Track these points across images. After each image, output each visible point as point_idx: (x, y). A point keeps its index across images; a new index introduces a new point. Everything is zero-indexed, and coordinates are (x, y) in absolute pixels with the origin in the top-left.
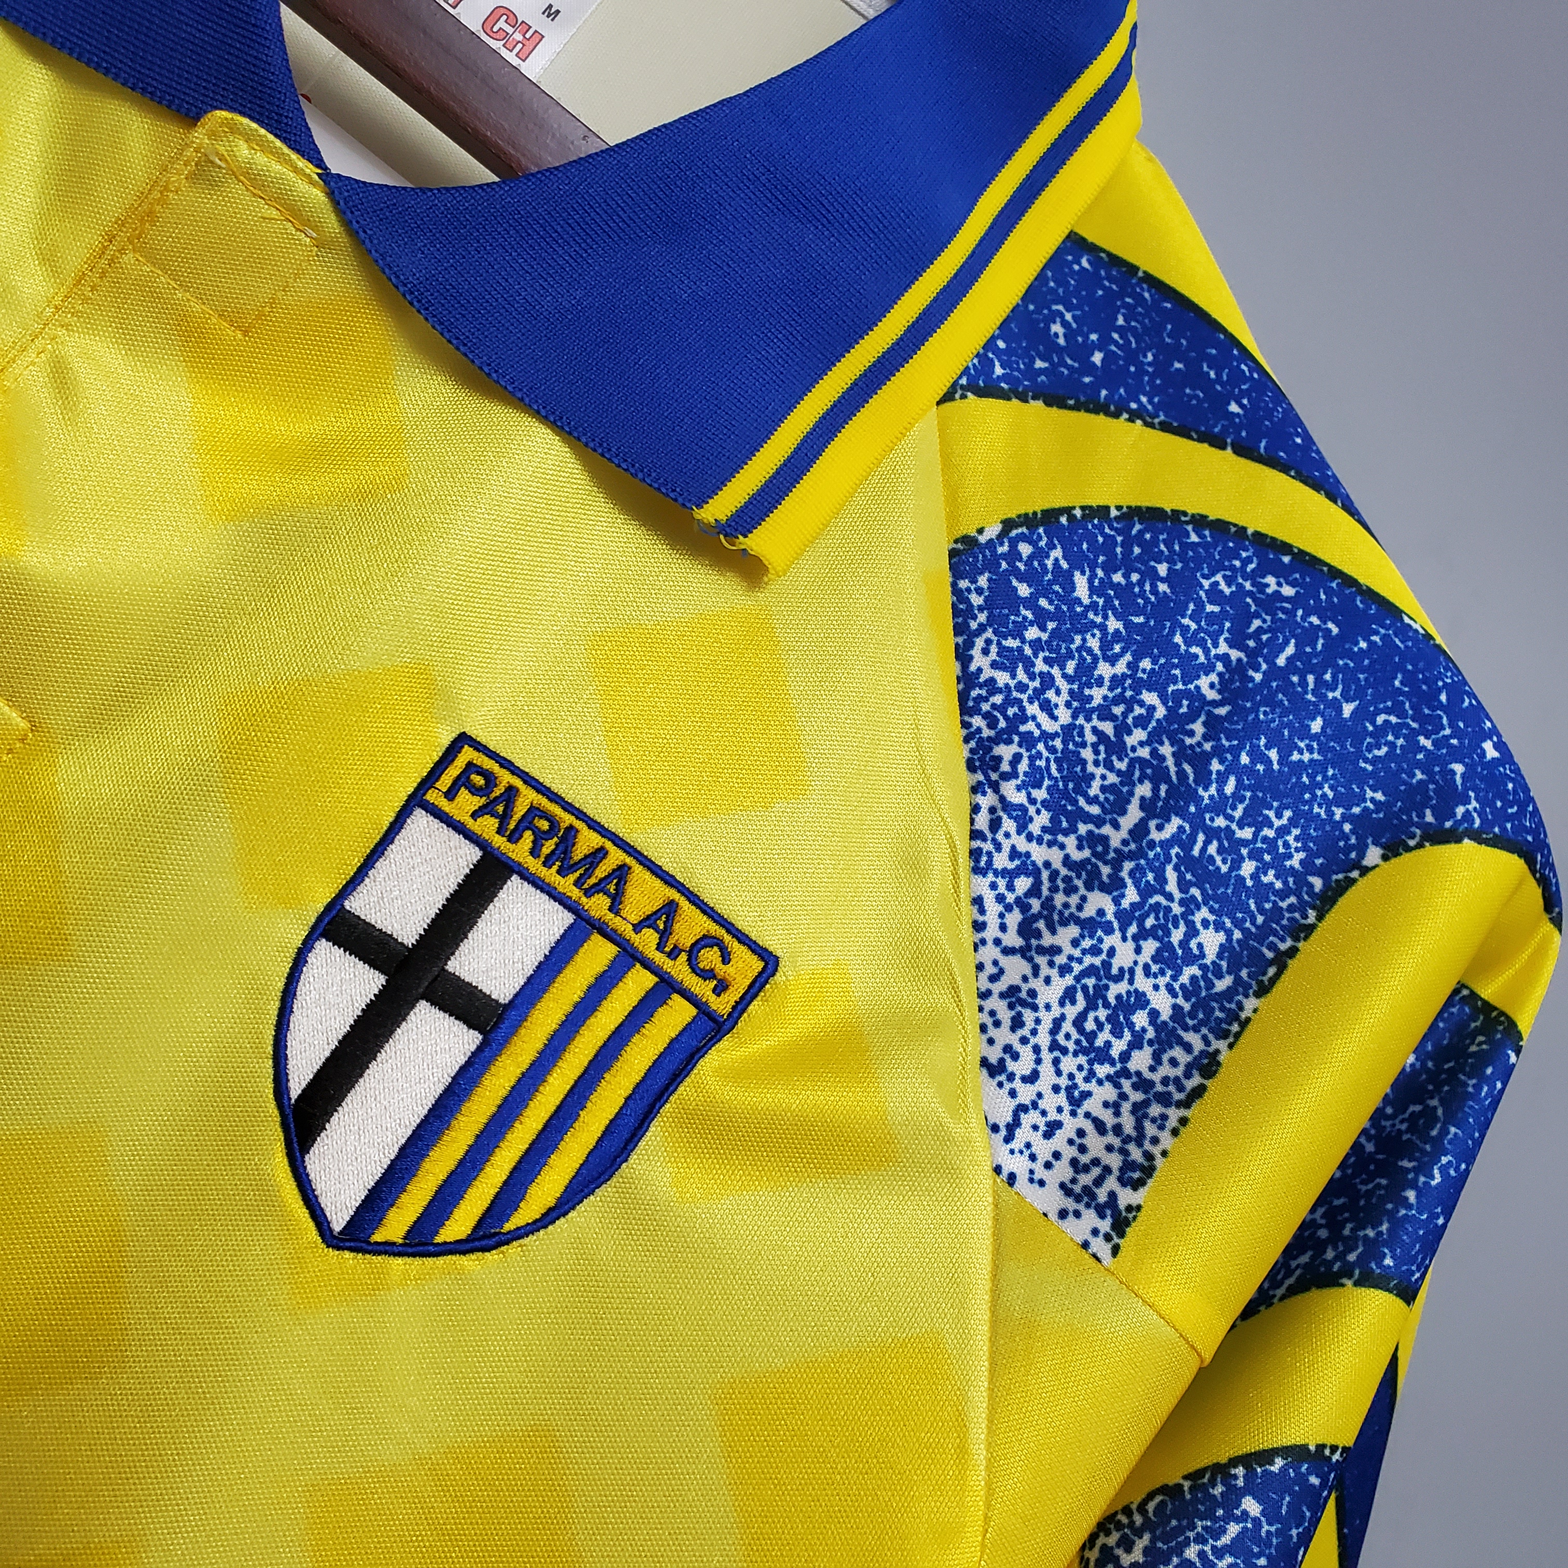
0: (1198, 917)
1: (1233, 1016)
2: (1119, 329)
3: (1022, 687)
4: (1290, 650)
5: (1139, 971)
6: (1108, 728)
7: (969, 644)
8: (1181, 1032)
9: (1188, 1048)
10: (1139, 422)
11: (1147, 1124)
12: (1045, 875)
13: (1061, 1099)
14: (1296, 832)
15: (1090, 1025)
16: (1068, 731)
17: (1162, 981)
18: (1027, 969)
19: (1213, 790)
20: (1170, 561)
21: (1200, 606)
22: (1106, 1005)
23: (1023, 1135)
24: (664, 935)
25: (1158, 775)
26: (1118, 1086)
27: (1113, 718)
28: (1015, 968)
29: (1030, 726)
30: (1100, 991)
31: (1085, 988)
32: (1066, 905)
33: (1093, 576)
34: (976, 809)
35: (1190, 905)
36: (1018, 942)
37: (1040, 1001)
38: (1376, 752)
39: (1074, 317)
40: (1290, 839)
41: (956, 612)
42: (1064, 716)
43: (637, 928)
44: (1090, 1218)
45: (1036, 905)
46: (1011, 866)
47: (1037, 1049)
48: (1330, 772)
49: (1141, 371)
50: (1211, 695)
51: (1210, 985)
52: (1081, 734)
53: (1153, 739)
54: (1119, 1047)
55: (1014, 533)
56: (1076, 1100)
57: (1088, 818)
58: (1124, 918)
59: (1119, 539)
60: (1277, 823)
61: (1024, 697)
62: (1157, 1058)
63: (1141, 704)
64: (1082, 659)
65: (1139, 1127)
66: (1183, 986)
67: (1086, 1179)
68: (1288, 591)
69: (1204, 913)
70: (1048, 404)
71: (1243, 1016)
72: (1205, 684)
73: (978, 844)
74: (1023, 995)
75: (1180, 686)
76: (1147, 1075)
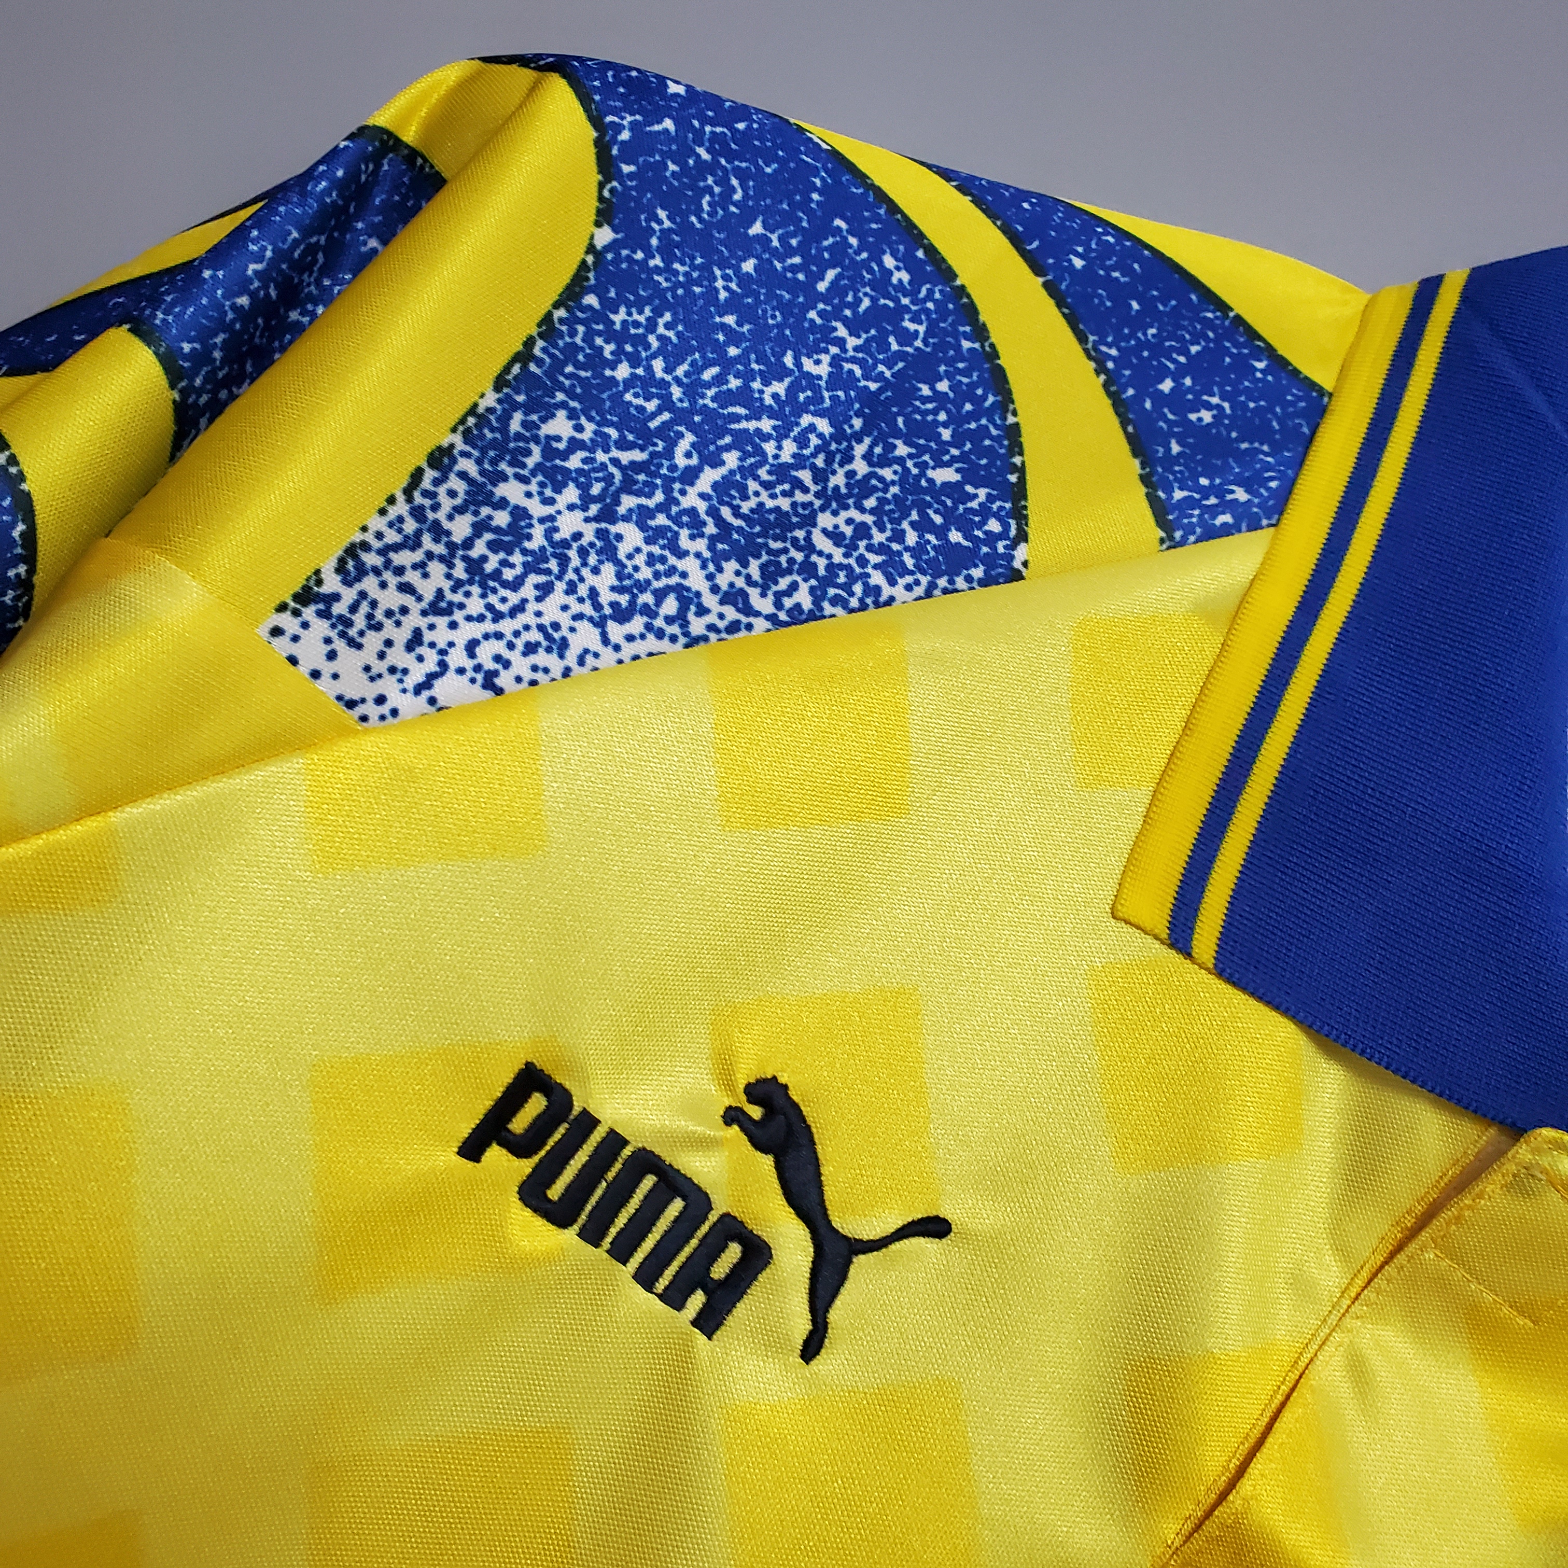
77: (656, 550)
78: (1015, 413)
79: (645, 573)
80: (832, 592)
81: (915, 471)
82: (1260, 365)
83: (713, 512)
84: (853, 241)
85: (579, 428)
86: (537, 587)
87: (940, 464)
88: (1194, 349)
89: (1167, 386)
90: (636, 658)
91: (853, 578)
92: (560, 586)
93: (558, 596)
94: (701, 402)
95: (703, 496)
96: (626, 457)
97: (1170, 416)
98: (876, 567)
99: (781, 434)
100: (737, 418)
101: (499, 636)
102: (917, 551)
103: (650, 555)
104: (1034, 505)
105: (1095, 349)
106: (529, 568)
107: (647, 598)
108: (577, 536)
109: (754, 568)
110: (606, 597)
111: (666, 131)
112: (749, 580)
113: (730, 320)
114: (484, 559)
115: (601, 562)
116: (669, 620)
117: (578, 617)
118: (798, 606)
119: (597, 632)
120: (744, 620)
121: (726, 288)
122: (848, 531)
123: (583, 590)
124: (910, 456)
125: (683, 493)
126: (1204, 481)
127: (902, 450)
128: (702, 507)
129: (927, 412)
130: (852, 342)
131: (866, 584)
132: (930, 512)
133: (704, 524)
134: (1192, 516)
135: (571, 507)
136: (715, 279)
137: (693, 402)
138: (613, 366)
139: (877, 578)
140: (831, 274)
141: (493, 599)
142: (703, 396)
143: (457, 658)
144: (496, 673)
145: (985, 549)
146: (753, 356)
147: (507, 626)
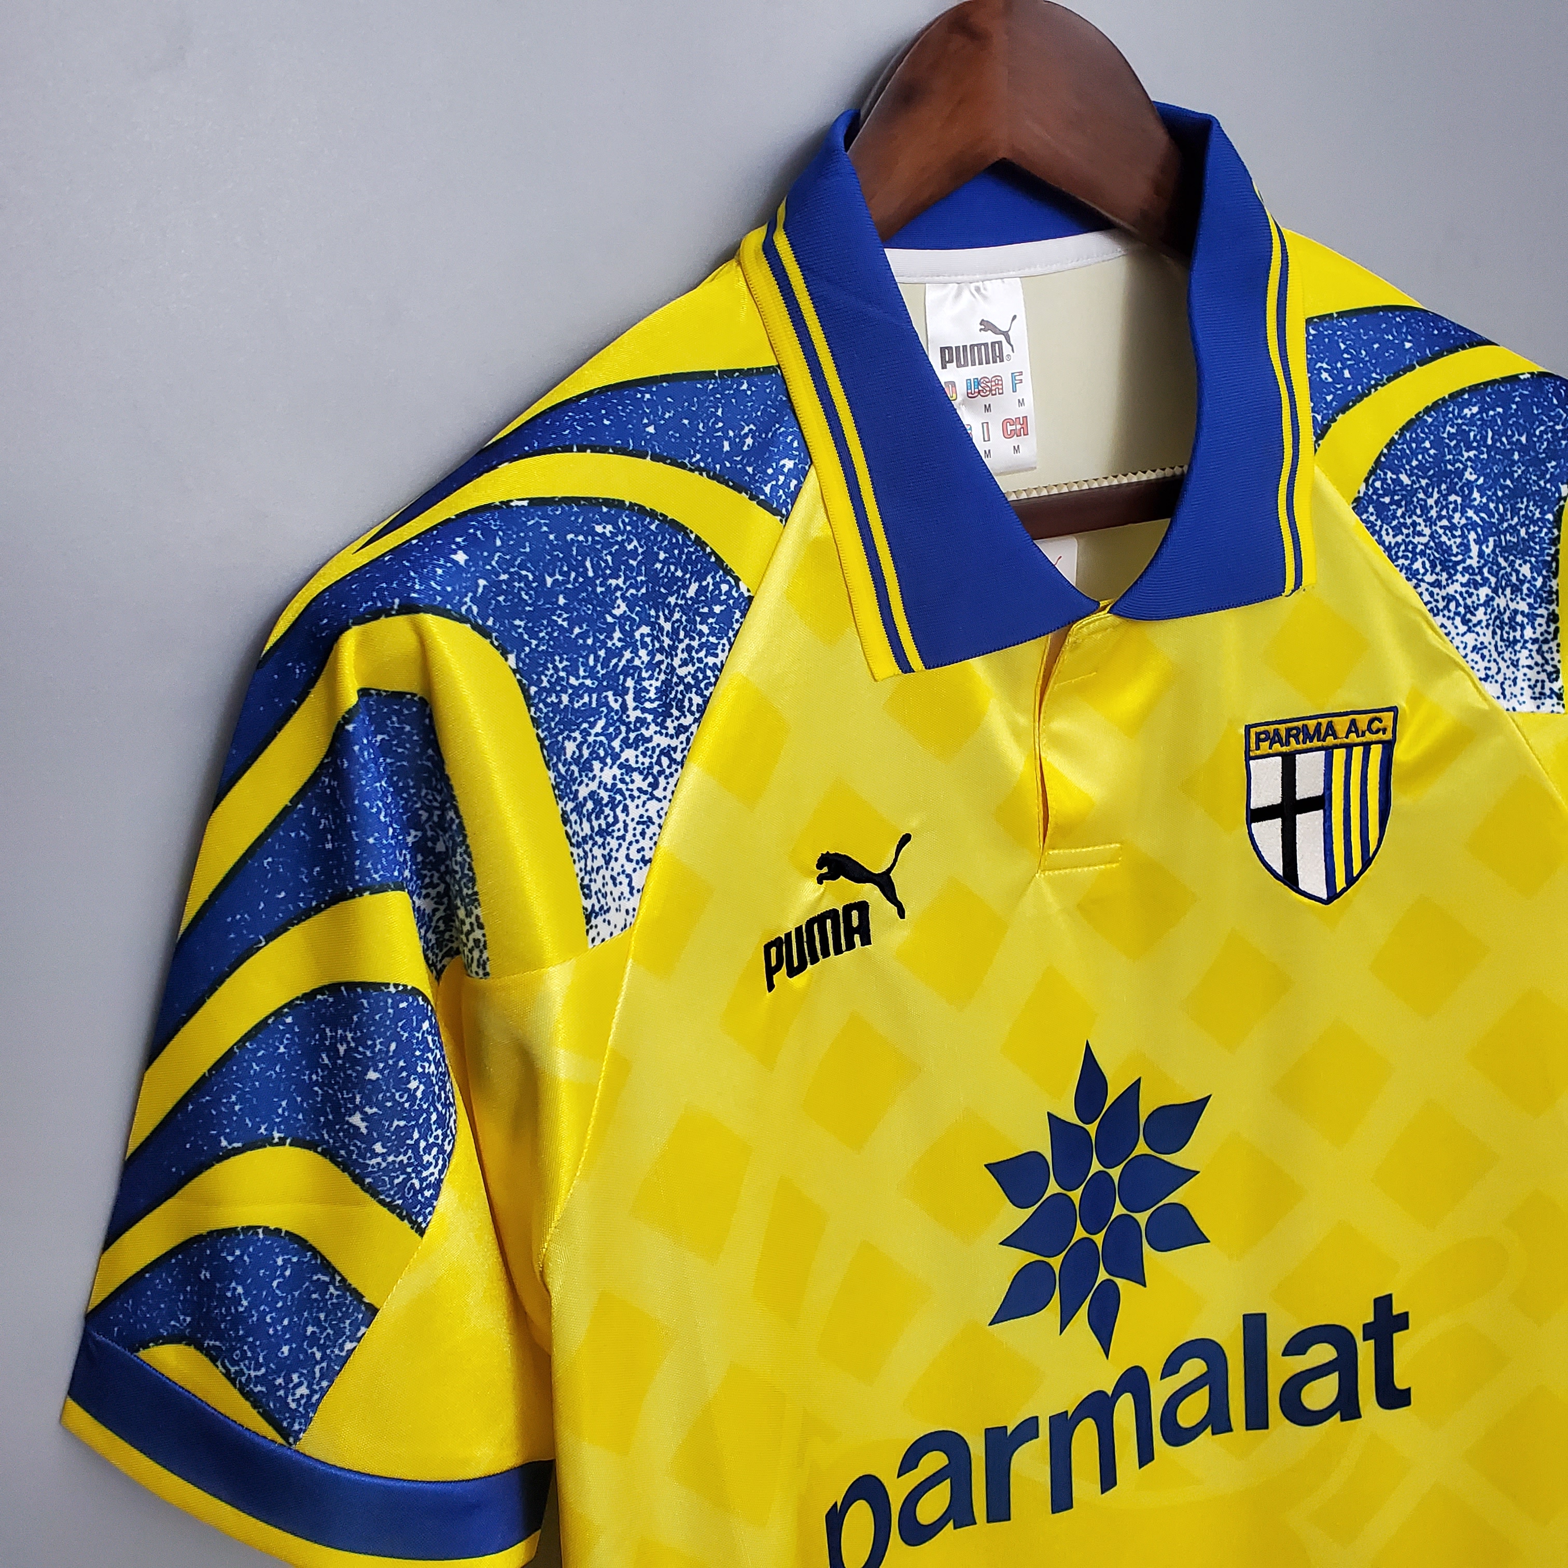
0: (1517, 566)
1: (1551, 593)
2: (1346, 351)
3: (1408, 536)
4: (1490, 434)
5: (1510, 602)
6: (1445, 522)
7: (1380, 536)
8: (1536, 612)
9: (1542, 616)
10: (1379, 388)
11: (1546, 655)
12: (1458, 596)
13: (1511, 668)
14: (1531, 504)
15: (1505, 636)
16: (1432, 536)
17: (1518, 599)
18: (1474, 635)
19: (1496, 516)
20: (1428, 438)
21: (1448, 446)
22: (1506, 624)
23: (1507, 693)
24: (1357, 732)
25: (1474, 526)
26: (1526, 648)
27: (1444, 517)
28: (1470, 639)
29: (1420, 547)
30: (1502, 622)
31: (1498, 626)
32: (1473, 602)
33: (1406, 470)
34: (1421, 594)
35: (1512, 564)
36: (1465, 628)
37: (1486, 644)
38: (1543, 447)
39: (1327, 364)
40: (1531, 508)
41: (1368, 528)
42: (1427, 531)
43: (1347, 737)
44: (1548, 702)
45: (1462, 610)
46: (1445, 604)
47: (1495, 660)
48: (1531, 470)
49: (1365, 363)
50: (1473, 477)
51: (1535, 586)
52: (1437, 533)
53: (1463, 513)
54: (1518, 634)
55: (1370, 482)
56: (1515, 664)
57: (1458, 563)
58: (1495, 591)
59: (1405, 446)
60: (1523, 506)
61: (1411, 538)
62: (1533, 627)
63: (1451, 503)
64: (1421, 505)
65: (1544, 658)
66: (1526, 595)
67: (1538, 689)
68: (1475, 410)
69: (1518, 562)
70: (1343, 412)
71: (1554, 590)
72: (1469, 476)
73: (1429, 606)
74: (1479, 646)
75: (1460, 484)
76: (1534, 636)
77: (642, 749)
78: (692, 532)
79: (647, 761)
80: (702, 685)
81: (683, 602)
82: (745, 387)
83: (644, 710)
84: (581, 538)
85: (575, 739)
86: (623, 812)
87: (687, 588)
88: (719, 413)
89: (726, 446)
90: (673, 792)
91: (703, 671)
92: (628, 802)
93: (631, 805)
94: (599, 675)
95: (635, 709)
96: (598, 728)
97: (738, 459)
98: (706, 657)
99: (635, 652)
100: (616, 665)
101: (630, 843)
102: (712, 633)
103: (642, 753)
104: (729, 561)
105: (692, 464)
106: (613, 809)
107: (656, 769)
108: (614, 777)
109: (675, 713)
110: (645, 786)
111: (485, 586)
112: (678, 719)
113: (577, 630)
114: (600, 825)
115: (631, 776)
116: (669, 767)
117: (644, 803)
118: (698, 705)
119: (654, 800)
120: (688, 734)
121: (564, 620)
122: (685, 655)
123: (636, 793)
124: (677, 599)
125: (628, 717)
126: (770, 471)
127: (672, 600)
128: (638, 713)
129: (667, 574)
130: (620, 582)
131: (710, 668)
132: (701, 610)
133: (645, 718)
134: (781, 496)
135: (602, 770)
136: (556, 621)
137: (597, 679)
138: (560, 702)
139: (711, 660)
140: (588, 564)
141: (616, 834)
142: (598, 672)
143: (629, 868)
144: (643, 856)
145: (731, 602)
146: (598, 634)
147: (629, 837)
